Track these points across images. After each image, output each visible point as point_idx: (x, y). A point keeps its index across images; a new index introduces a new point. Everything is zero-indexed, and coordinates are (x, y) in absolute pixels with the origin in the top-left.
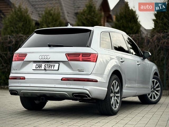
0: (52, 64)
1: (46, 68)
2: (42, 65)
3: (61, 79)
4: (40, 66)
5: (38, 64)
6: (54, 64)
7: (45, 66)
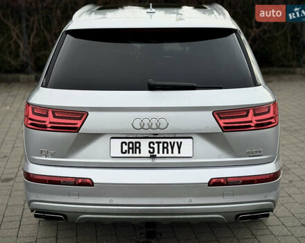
0: (172, 140)
1: (156, 153)
2: (140, 143)
3: (207, 182)
4: (135, 148)
5: (127, 141)
6: (179, 140)
7: (152, 145)
